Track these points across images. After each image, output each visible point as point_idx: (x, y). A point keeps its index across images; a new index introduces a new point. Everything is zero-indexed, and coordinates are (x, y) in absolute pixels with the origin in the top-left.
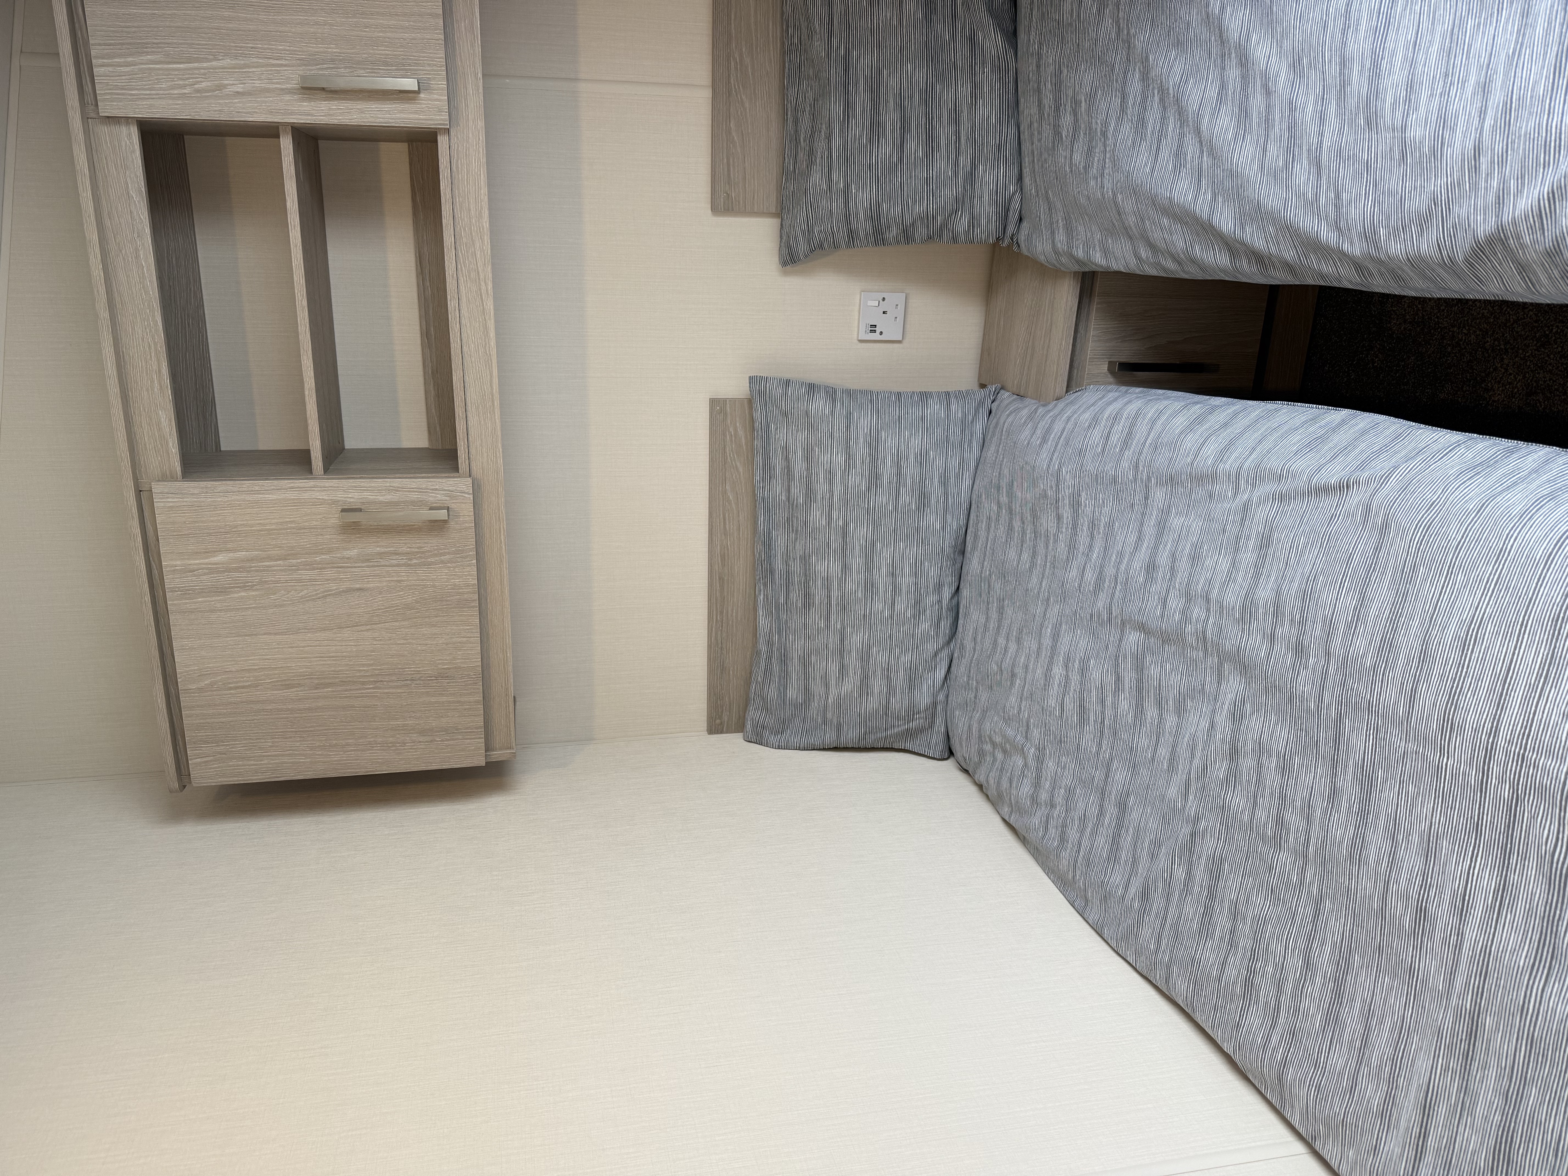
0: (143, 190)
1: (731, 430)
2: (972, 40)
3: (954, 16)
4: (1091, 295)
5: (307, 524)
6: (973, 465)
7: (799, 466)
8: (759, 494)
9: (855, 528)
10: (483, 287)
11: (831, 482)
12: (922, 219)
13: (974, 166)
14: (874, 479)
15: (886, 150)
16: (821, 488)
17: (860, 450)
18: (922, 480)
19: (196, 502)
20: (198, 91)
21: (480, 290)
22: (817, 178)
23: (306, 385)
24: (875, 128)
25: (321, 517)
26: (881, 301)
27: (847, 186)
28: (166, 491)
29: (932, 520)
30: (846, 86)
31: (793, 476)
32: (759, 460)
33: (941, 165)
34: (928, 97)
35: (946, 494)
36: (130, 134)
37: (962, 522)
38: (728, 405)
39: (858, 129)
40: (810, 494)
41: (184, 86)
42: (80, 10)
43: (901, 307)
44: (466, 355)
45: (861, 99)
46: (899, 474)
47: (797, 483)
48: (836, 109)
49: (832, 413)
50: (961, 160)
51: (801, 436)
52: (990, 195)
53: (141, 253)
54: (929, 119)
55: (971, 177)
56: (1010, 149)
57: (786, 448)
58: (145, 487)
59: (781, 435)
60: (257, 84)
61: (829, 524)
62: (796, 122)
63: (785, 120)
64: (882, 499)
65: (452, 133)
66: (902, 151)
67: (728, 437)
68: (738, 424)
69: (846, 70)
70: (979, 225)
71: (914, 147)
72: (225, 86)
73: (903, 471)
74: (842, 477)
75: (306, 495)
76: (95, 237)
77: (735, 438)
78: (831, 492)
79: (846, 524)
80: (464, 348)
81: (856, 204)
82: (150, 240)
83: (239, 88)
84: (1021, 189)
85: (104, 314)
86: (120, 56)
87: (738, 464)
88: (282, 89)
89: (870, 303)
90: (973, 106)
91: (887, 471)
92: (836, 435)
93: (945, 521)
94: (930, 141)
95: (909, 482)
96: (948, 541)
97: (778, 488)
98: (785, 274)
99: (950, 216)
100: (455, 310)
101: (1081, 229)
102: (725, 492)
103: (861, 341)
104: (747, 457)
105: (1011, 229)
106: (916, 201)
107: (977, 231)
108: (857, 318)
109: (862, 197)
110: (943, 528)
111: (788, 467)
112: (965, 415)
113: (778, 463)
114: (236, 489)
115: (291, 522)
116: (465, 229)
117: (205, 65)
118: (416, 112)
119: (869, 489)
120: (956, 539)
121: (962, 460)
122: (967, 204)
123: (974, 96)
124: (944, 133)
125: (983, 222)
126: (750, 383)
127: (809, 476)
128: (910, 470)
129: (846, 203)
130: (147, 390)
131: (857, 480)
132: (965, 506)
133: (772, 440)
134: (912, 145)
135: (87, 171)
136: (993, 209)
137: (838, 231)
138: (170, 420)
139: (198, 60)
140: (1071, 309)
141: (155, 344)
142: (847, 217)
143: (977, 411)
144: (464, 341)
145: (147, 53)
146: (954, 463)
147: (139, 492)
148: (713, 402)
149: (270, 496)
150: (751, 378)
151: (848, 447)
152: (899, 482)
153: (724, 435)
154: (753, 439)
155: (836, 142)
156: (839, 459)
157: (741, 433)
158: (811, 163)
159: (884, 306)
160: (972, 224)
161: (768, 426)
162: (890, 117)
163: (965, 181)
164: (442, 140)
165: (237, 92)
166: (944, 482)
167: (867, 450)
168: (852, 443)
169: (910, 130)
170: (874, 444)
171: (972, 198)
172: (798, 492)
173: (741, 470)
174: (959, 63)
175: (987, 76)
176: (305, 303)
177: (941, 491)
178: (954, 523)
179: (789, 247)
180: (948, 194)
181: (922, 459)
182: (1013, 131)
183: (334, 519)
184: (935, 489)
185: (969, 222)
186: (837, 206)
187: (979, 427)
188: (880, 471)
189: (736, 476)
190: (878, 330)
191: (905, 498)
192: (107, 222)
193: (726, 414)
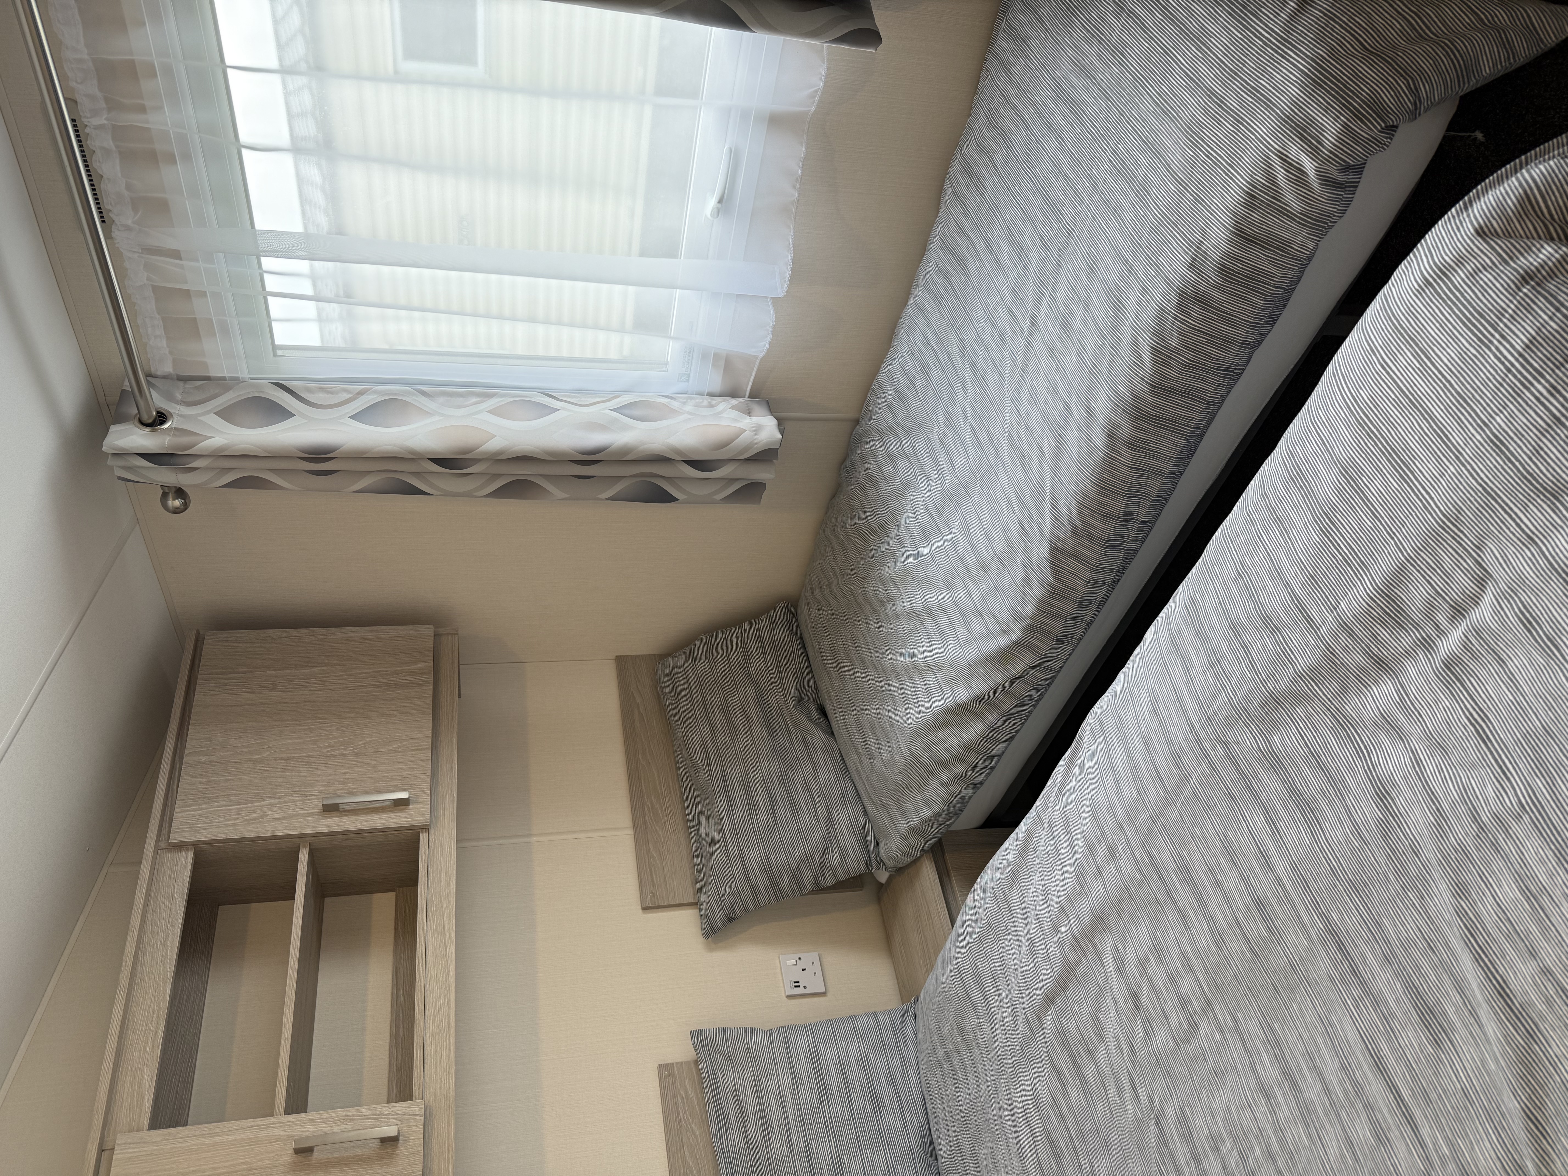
0: (186, 893)
1: (682, 1092)
2: (805, 742)
3: (789, 732)
4: (948, 875)
5: (259, 1164)
6: (913, 1061)
7: (750, 1103)
8: (717, 1146)
9: (818, 1147)
10: (447, 937)
11: (783, 1107)
12: (803, 861)
13: (829, 812)
14: (823, 1091)
15: (763, 817)
16: (775, 1114)
17: (804, 1066)
18: (870, 1083)
19: (154, 1150)
20: (247, 820)
21: (445, 938)
22: (718, 855)
23: (283, 1035)
24: (752, 807)
25: (273, 1155)
26: (798, 960)
27: (741, 851)
28: (129, 1141)
29: (891, 1120)
30: (726, 790)
31: (747, 1115)
32: (712, 1111)
33: (806, 818)
34: (784, 781)
35: (897, 1092)
36: (187, 857)
37: (922, 1119)
38: (675, 1068)
39: (740, 812)
40: (766, 1126)
41: (237, 819)
42: (175, 787)
43: (817, 963)
44: (428, 992)
45: (738, 794)
46: (846, 1081)
47: (752, 1120)
48: (722, 804)
49: (771, 1042)
50: (819, 811)
51: (748, 1075)
52: (848, 828)
53: (170, 938)
54: (789, 794)
55: (830, 820)
56: (851, 793)
57: (735, 1091)
58: (108, 1146)
59: (729, 1079)
60: (291, 812)
61: (791, 1150)
62: (698, 832)
63: (689, 837)
64: (837, 1108)
65: (432, 831)
66: (775, 817)
67: (680, 1100)
68: (687, 1086)
69: (724, 781)
70: (848, 856)
71: (782, 812)
72: (266, 816)
73: (850, 1077)
74: (793, 1095)
75: (263, 1134)
76: (138, 923)
77: (687, 1099)
78: (786, 1116)
79: (808, 1145)
80: (427, 986)
81: (750, 862)
82: (180, 928)
83: (277, 816)
84: (869, 820)
85: (124, 980)
86: (195, 805)
87: (693, 1126)
88: (308, 813)
89: (788, 962)
90: (816, 776)
91: (834, 1080)
92: (778, 1059)
93: (904, 1119)
94: (794, 807)
95: (857, 1086)
96: (914, 1141)
97: (735, 1136)
98: (710, 949)
99: (824, 853)
100: (422, 954)
101: (909, 805)
102: (684, 1159)
103: (789, 997)
104: (702, 1119)
105: (873, 852)
106: (794, 848)
107: (849, 860)
108: (781, 978)
109: (754, 856)
110: (905, 1126)
111: (741, 1109)
112: (893, 1023)
113: (731, 1110)
114: (198, 1133)
115: (244, 1163)
116: (435, 895)
117: (255, 804)
118: (406, 817)
119: (821, 1102)
120: (922, 1136)
121: (903, 1060)
122: (834, 843)
123: (815, 770)
124: (802, 798)
125: (850, 851)
126: (692, 1037)
127: (762, 1107)
128: (856, 1075)
129: (743, 864)
130: (140, 1051)
131: (808, 1095)
132: (919, 1102)
133: (721, 1087)
134: (781, 812)
135: (147, 878)
136: (853, 839)
137: (743, 890)
138: (152, 1077)
139: (252, 802)
140: (934, 881)
141: (159, 1009)
142: (746, 875)
143: (903, 1018)
144: (428, 981)
145: (216, 802)
146: (896, 1063)
147: (101, 1150)
148: (662, 1068)
149: (230, 1137)
150: (692, 1033)
151: (792, 1067)
152: (847, 1088)
153: (676, 1097)
154: (703, 1094)
155: (727, 824)
156: (786, 1081)
157: (692, 1094)
158: (711, 846)
159: (802, 964)
160: (843, 857)
161: (715, 1074)
162: (761, 798)
163: (826, 825)
164: (423, 838)
165: (275, 819)
166: (892, 1081)
167: (810, 1066)
168: (794, 1063)
169: (777, 803)
170: (815, 1057)
171: (836, 836)
172: (754, 1131)
173: (697, 1132)
174: (800, 756)
175: (820, 757)
176: (296, 966)
177: (891, 1091)
178: (915, 1120)
179: (707, 918)
180: (817, 836)
181: (864, 1063)
182: (849, 785)
183: (287, 1156)
184: (885, 1090)
185: (840, 855)
186: (737, 869)
187: (909, 1031)
188: (827, 1082)
189: (693, 1140)
190: (802, 984)
191: (859, 1103)
192: (149, 917)
193: (674, 1076)
